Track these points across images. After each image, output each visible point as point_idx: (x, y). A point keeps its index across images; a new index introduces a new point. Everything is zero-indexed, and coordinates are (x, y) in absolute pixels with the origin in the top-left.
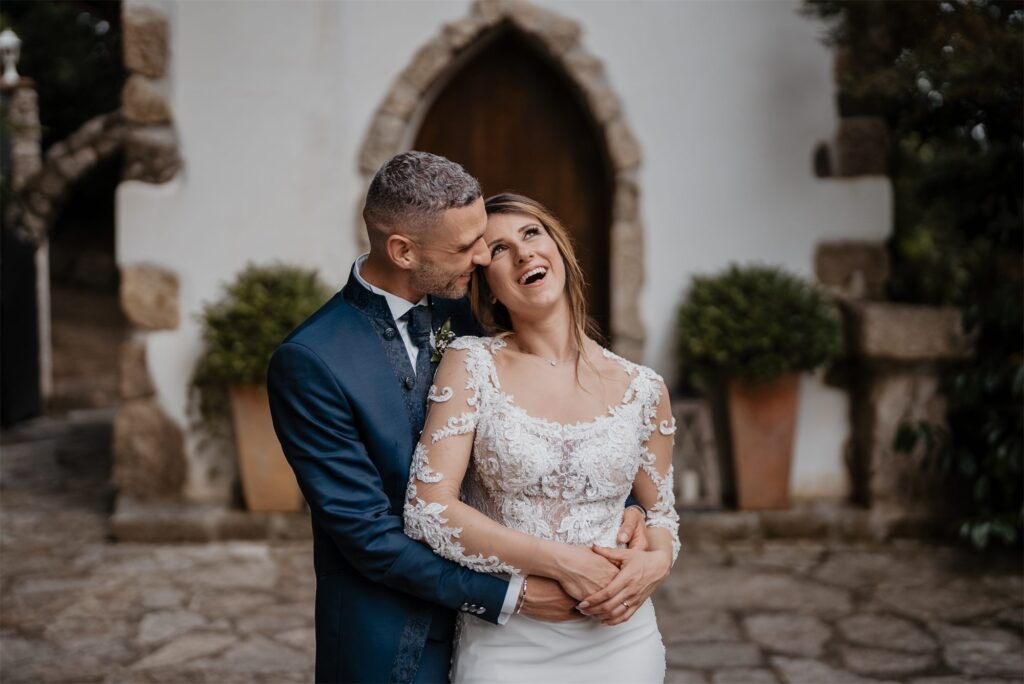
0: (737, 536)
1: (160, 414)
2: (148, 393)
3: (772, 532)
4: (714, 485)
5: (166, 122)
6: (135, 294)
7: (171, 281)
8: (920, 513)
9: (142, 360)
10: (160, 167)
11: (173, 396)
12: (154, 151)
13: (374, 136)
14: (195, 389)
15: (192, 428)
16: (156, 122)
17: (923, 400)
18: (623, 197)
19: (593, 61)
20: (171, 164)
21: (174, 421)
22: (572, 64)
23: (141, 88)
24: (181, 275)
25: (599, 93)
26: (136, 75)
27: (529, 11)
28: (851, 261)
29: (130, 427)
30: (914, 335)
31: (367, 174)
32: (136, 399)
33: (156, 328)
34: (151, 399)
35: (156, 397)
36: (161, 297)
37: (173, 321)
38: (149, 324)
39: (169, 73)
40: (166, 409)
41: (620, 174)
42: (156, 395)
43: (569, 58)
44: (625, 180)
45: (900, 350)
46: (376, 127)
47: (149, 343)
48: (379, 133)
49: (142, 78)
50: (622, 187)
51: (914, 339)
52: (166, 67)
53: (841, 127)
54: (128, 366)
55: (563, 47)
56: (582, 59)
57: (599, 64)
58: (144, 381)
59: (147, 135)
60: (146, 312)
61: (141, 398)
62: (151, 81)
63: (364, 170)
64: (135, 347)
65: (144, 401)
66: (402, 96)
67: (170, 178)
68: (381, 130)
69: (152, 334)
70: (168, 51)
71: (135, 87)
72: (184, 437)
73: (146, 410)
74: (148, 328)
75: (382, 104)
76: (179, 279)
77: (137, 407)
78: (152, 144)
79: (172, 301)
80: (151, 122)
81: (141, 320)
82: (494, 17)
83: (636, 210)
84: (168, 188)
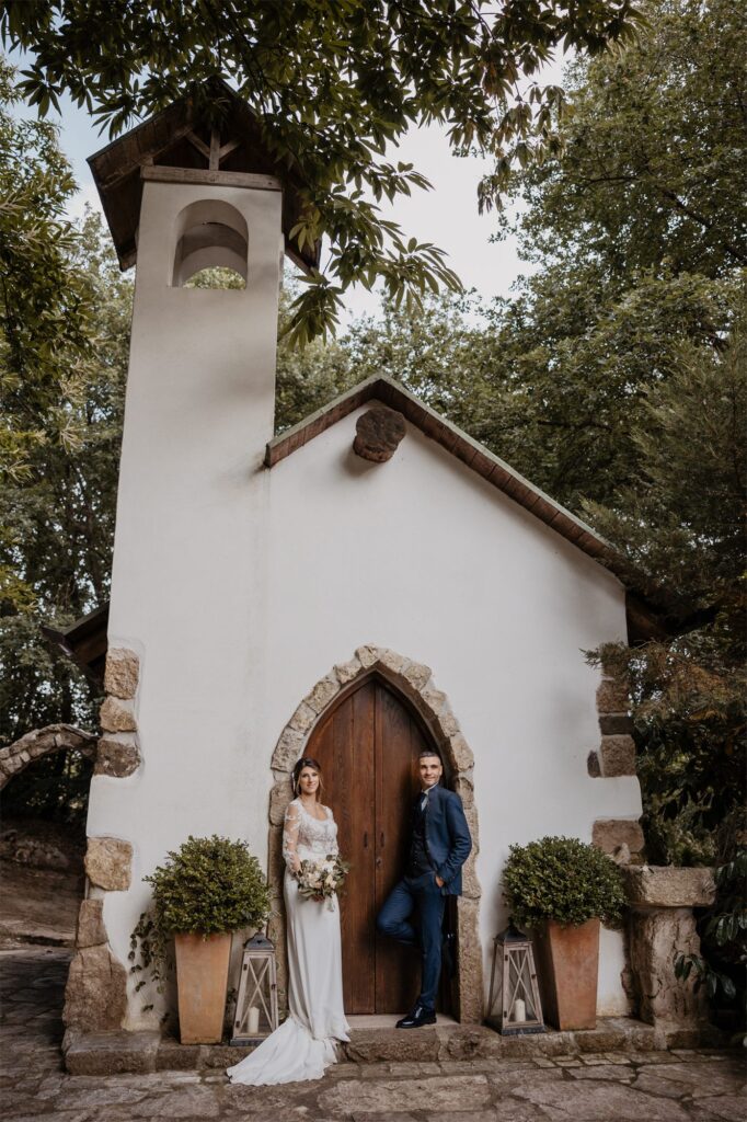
0: (559, 1051)
1: (108, 957)
2: (100, 940)
3: (585, 1048)
4: (539, 1011)
5: (133, 730)
6: (97, 859)
7: (125, 849)
8: (690, 1026)
9: (98, 914)
10: (124, 763)
11: (120, 942)
12: (120, 751)
13: (283, 745)
14: (138, 939)
15: (133, 969)
16: (122, 731)
17: (683, 939)
18: (462, 791)
19: (439, 695)
20: (131, 762)
21: (120, 965)
22: (424, 697)
23: (114, 706)
24: (134, 847)
25: (443, 718)
26: (110, 697)
27: (394, 659)
28: (618, 836)
29: (82, 972)
30: (677, 890)
31: (277, 773)
32: (89, 946)
33: (111, 890)
34: (102, 947)
35: (106, 946)
36: (116, 864)
37: (124, 885)
38: (105, 887)
39: (136, 695)
40: (113, 956)
41: (461, 775)
42: (107, 944)
43: (421, 692)
44: (463, 779)
45: (669, 902)
46: (283, 739)
47: (105, 902)
48: (285, 743)
49: (115, 700)
50: (462, 784)
51: (677, 893)
52: (134, 691)
53: (604, 742)
54: (85, 920)
55: (418, 685)
56: (431, 693)
57: (442, 698)
58: (98, 933)
59: (115, 741)
60: (103, 877)
61: (94, 945)
62: (122, 701)
63: (273, 769)
64: (94, 905)
65: (97, 948)
66: (304, 716)
67: (130, 773)
68: (288, 740)
69: (108, 894)
70: (136, 680)
71: (109, 706)
72: (126, 977)
73: (96, 956)
74: (105, 889)
75: (290, 722)
76: (132, 850)
77: (90, 955)
78: (118, 747)
79: (125, 868)
80: (119, 730)
81: (99, 883)
82: (368, 663)
83: (471, 800)
84: (128, 780)
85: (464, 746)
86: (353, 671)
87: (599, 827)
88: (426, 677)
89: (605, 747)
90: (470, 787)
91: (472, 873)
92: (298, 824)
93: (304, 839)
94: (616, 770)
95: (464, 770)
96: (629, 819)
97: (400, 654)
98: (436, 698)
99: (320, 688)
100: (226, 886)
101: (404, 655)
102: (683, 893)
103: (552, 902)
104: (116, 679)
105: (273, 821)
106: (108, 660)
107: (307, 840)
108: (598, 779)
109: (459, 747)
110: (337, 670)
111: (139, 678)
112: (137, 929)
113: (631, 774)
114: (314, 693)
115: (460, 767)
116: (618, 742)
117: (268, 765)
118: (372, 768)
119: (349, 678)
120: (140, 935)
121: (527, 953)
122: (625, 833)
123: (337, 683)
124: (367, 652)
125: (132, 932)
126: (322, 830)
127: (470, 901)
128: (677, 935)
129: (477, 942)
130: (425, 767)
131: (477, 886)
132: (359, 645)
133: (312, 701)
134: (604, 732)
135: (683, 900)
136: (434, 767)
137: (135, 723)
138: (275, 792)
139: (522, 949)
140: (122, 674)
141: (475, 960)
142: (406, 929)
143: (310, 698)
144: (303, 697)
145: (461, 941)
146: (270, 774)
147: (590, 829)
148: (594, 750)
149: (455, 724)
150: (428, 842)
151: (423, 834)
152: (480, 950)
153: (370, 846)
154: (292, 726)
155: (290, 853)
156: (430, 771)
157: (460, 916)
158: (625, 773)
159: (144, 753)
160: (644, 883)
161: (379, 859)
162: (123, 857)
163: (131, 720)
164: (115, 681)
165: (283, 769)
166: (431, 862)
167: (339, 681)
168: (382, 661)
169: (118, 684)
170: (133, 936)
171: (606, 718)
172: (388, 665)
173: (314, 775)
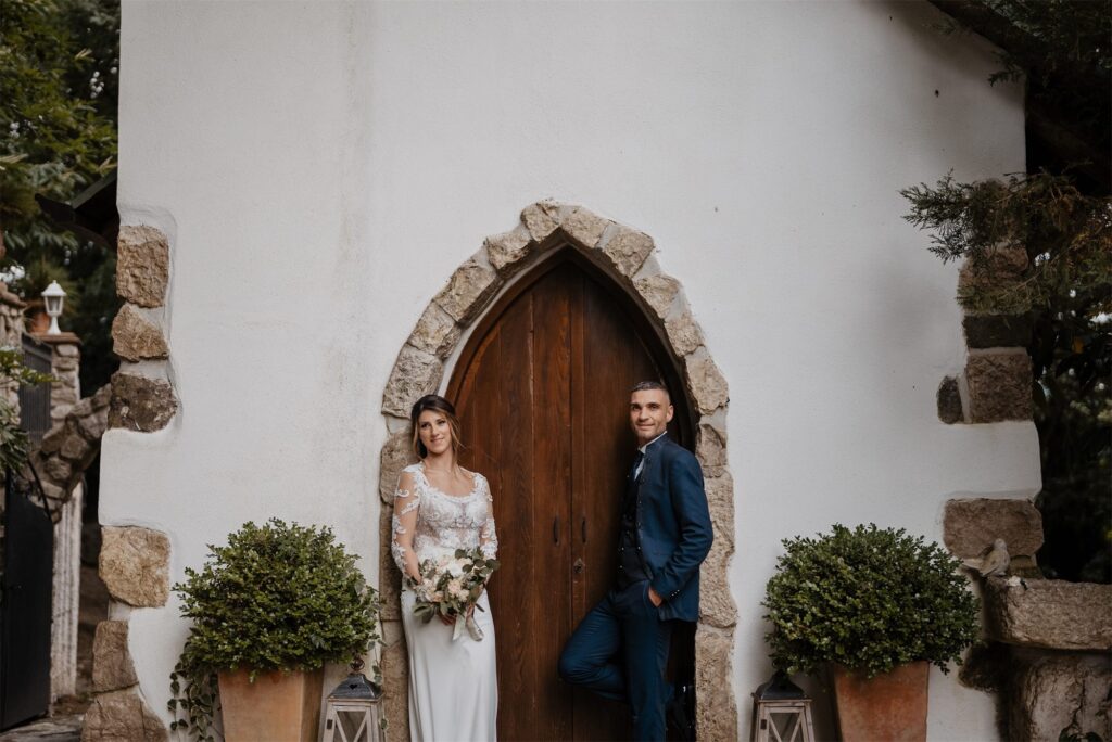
1: (139, 707)
2: (127, 682)
5: (163, 357)
6: (115, 559)
7: (159, 543)
9: (121, 642)
10: (151, 409)
12: (145, 390)
13: (399, 375)
14: (181, 680)
15: (174, 726)
16: (148, 359)
17: (1092, 709)
18: (705, 447)
19: (665, 284)
20: (162, 408)
21: (156, 720)
22: (639, 288)
23: (133, 318)
24: (171, 540)
25: (673, 323)
26: (127, 304)
27: (587, 224)
28: (993, 528)
29: (101, 729)
30: (1072, 620)
31: (391, 419)
32: (111, 691)
33: (139, 606)
34: (129, 692)
35: (136, 691)
36: (145, 567)
37: (159, 598)
38: (130, 601)
39: (166, 301)
40: (145, 705)
41: (704, 420)
42: (136, 689)
43: (635, 280)
44: (707, 426)
45: (1057, 640)
46: (401, 367)
47: (130, 625)
48: (403, 370)
49: (134, 309)
50: (704, 436)
51: (1073, 625)
52: (162, 294)
53: (971, 360)
54: (103, 651)
55: (628, 267)
56: (651, 281)
57: (672, 288)
58: (122, 671)
59: (138, 374)
60: (126, 586)
61: (117, 689)
62: (145, 310)
63: (385, 414)
64: (114, 629)
65: (123, 693)
66: (433, 327)
67: (162, 425)
68: (408, 367)
69: (135, 613)
70: (165, 276)
71: (125, 320)
72: (166, 737)
73: (121, 706)
74: (131, 606)
75: (411, 337)
76: (168, 545)
77: (112, 704)
78: (141, 385)
79: (159, 572)
80: (142, 357)
81: (121, 595)
82: (541, 232)
83: (722, 462)
84: (158, 435)
85: (709, 371)
86: (516, 247)
87: (957, 512)
88: (644, 251)
89: (974, 369)
90: (720, 441)
91: (722, 585)
92: (415, 503)
93: (427, 526)
94: (993, 409)
95: (709, 412)
96: (1014, 498)
97: (600, 214)
98: (661, 289)
99: (461, 279)
100: (287, 598)
101: (606, 217)
102: (1086, 627)
103: (830, 633)
104: (134, 276)
105: (386, 499)
106: (120, 245)
107: (432, 529)
108: (957, 427)
109: (701, 374)
110: (490, 246)
111: (170, 273)
112: (178, 667)
113: (1021, 417)
114: (450, 288)
115: (702, 406)
116: (999, 361)
117: (377, 407)
118: (566, 410)
119: (510, 259)
120: (183, 674)
121: (801, 719)
122: (1006, 521)
123: (489, 269)
124: (541, 215)
125: (173, 671)
126: (456, 512)
127: (718, 632)
128: (1082, 702)
129: (727, 698)
130: (638, 407)
131: (731, 608)
132: (527, 201)
133: (446, 301)
134: (972, 343)
135: (1086, 639)
136: (653, 406)
137: (165, 346)
138: (389, 450)
139: (795, 710)
140: (142, 267)
141: (723, 728)
142: (609, 675)
143: (443, 295)
144: (433, 296)
145: (700, 696)
146: (381, 422)
147: (938, 514)
148: (953, 376)
149: (696, 333)
150: (640, 532)
151: (634, 520)
152: (734, 711)
153: (563, 540)
154: (413, 342)
155: (401, 549)
156: (645, 413)
157: (698, 656)
158: (1010, 416)
159: (181, 393)
160: (1011, 607)
161: (579, 561)
162: (155, 556)
163: (158, 341)
164: (131, 279)
165: (400, 414)
166: (643, 565)
167: (493, 265)
168: (567, 228)
169: (137, 283)
170: (173, 676)
171: (976, 319)
172: (576, 234)
173: (440, 422)
